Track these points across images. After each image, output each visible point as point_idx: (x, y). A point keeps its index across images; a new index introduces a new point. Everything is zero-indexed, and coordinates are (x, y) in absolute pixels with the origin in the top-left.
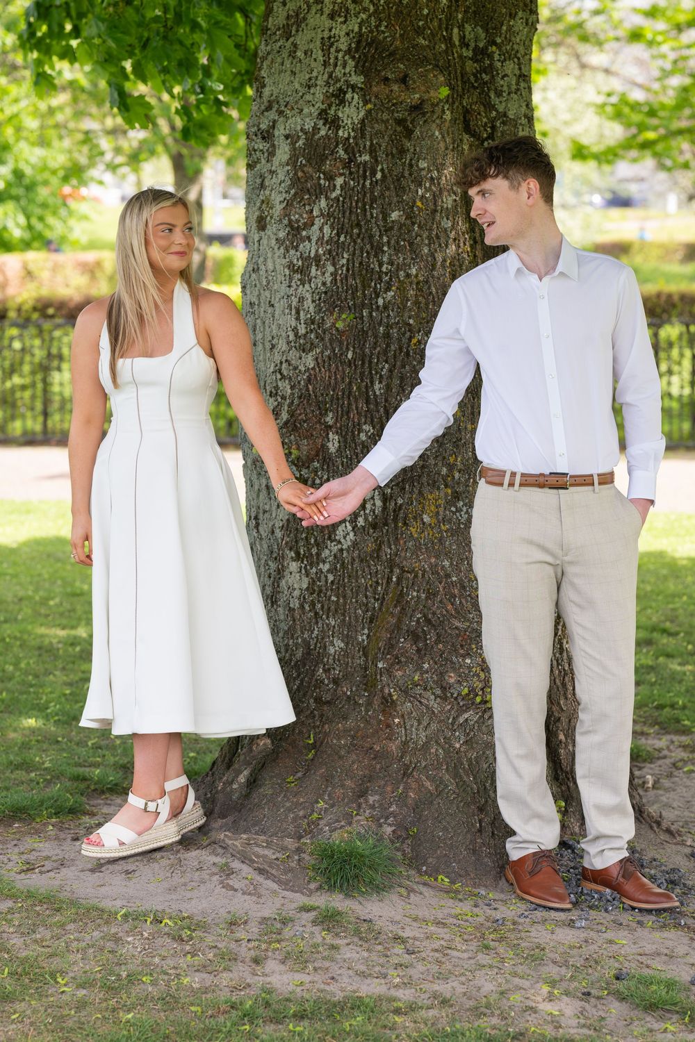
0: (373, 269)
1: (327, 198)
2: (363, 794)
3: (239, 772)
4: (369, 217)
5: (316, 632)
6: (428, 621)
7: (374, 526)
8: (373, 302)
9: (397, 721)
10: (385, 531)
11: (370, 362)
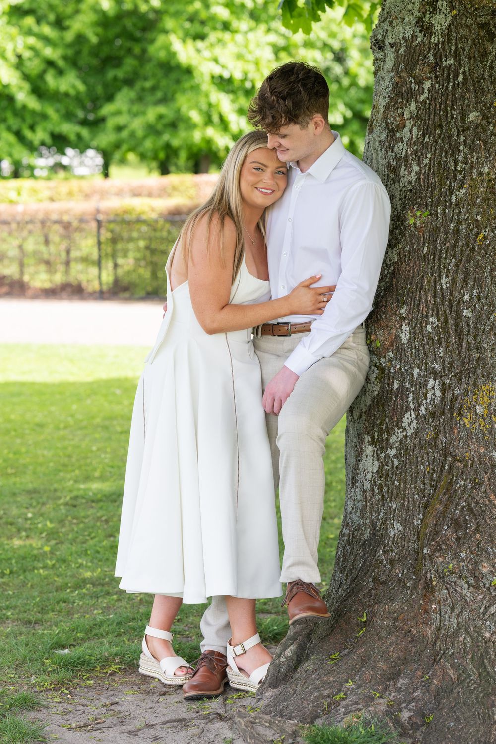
0: (449, 168)
1: (416, 101)
2: (395, 676)
3: (286, 647)
4: (449, 117)
5: (382, 514)
6: (471, 510)
7: (433, 415)
8: (448, 200)
9: (434, 606)
10: (442, 420)
11: (440, 257)
